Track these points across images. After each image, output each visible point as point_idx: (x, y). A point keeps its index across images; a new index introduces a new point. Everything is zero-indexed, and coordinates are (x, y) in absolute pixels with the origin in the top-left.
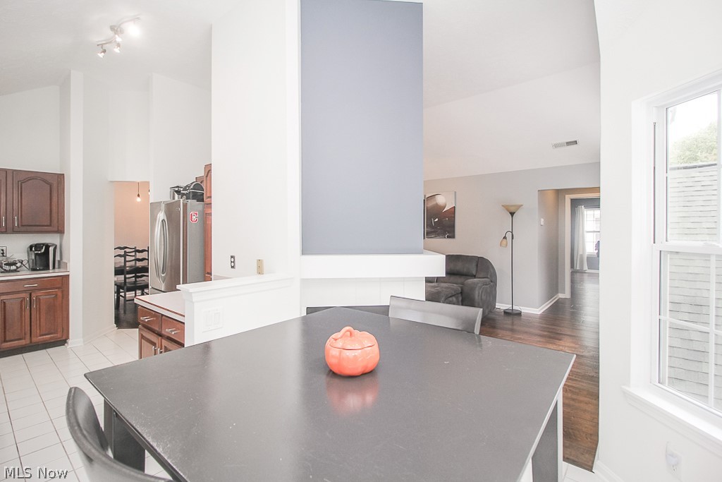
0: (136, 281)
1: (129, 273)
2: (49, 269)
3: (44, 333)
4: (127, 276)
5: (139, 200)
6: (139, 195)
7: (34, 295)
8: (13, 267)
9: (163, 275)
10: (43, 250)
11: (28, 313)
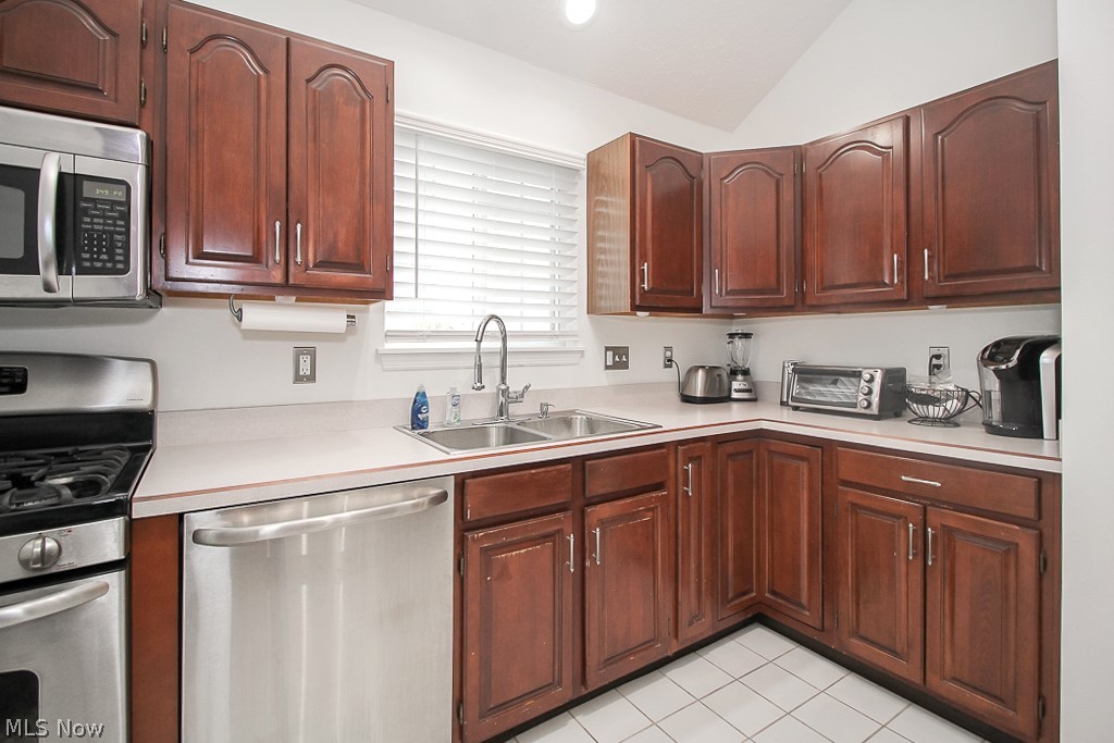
2: (1040, 436)
7: (935, 517)
8: (936, 412)
10: (1015, 360)
11: (916, 574)
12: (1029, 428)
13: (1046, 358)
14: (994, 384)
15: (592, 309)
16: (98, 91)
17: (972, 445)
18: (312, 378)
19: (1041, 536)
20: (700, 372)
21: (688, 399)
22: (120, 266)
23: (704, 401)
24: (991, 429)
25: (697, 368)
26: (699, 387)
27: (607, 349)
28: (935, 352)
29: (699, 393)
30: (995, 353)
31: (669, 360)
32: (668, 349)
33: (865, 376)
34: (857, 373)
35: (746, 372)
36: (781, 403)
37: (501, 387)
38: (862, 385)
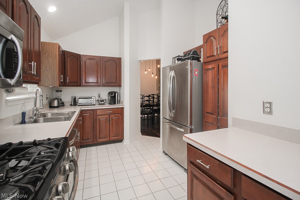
7: (110, 116)
8: (103, 103)
9: (173, 111)
10: (114, 95)
11: (108, 125)
12: (115, 103)
13: (117, 94)
14: (109, 98)
19: (121, 115)
23: (57, 107)
24: (110, 104)
25: (55, 99)
29: (56, 105)
30: (110, 93)
31: (47, 98)
32: (47, 95)
33: (93, 98)
34: (91, 98)
35: (61, 100)
36: (71, 105)
37: (35, 108)
38: (93, 100)
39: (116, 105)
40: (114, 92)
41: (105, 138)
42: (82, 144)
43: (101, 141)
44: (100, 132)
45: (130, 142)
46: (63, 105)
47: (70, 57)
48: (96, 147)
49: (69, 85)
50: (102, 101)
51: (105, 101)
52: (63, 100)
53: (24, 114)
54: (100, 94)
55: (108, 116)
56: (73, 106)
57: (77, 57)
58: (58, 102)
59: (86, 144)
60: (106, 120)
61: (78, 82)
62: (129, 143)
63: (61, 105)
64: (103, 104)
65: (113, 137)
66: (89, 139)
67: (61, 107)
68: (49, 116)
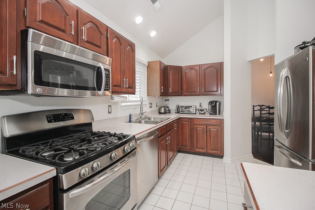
0: (270, 127)
1: (264, 121)
2: (217, 115)
3: (212, 149)
4: (263, 123)
5: (271, 75)
6: (271, 73)
7: (208, 127)
8: (203, 112)
9: (286, 131)
10: (214, 104)
11: (206, 136)
12: (215, 114)
13: (218, 104)
14: (210, 107)
15: (148, 95)
16: (100, 47)
17: (207, 116)
18: (111, 112)
19: (221, 127)
20: (163, 108)
21: (160, 113)
22: (109, 89)
23: (164, 113)
24: (211, 114)
25: (162, 107)
26: (163, 111)
27: (150, 103)
28: (200, 103)
29: (163, 112)
30: (211, 103)
31: (157, 105)
32: (157, 103)
33: (193, 107)
34: (191, 107)
35: (168, 107)
36: (176, 113)
37: (141, 112)
38: (193, 108)
39: (218, 116)
40: (214, 101)
41: (202, 149)
42: (181, 150)
43: (198, 151)
44: (197, 142)
45: (232, 161)
46: (170, 112)
47: (172, 70)
48: (194, 155)
49: (172, 95)
50: (202, 110)
51: (205, 111)
52: (170, 108)
53: (130, 116)
54: (201, 103)
55: (206, 127)
56: (177, 114)
57: (179, 69)
58: (165, 109)
59: (184, 150)
60: (203, 131)
61: (179, 92)
62: (230, 162)
63: (167, 112)
64: (204, 114)
65: (211, 150)
66: (187, 146)
67: (167, 114)
68: (152, 120)
